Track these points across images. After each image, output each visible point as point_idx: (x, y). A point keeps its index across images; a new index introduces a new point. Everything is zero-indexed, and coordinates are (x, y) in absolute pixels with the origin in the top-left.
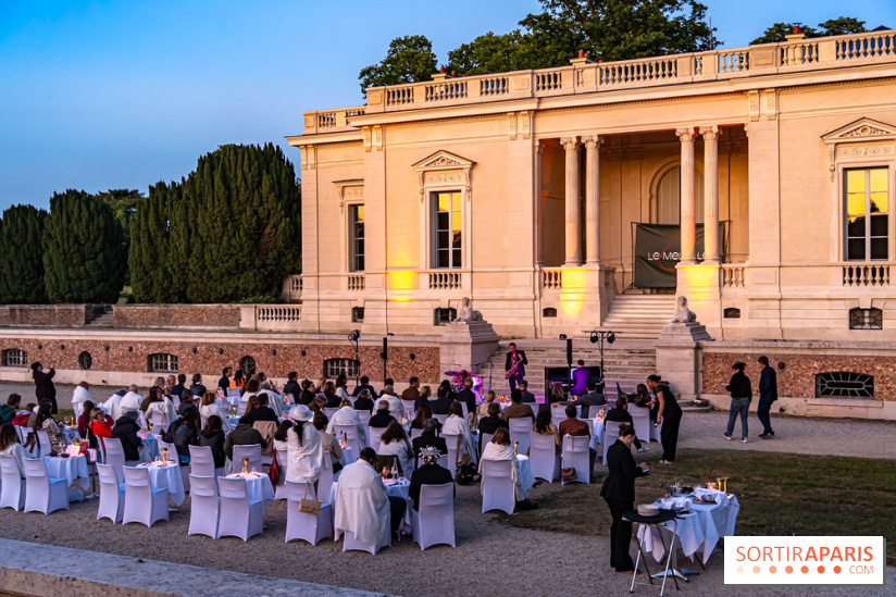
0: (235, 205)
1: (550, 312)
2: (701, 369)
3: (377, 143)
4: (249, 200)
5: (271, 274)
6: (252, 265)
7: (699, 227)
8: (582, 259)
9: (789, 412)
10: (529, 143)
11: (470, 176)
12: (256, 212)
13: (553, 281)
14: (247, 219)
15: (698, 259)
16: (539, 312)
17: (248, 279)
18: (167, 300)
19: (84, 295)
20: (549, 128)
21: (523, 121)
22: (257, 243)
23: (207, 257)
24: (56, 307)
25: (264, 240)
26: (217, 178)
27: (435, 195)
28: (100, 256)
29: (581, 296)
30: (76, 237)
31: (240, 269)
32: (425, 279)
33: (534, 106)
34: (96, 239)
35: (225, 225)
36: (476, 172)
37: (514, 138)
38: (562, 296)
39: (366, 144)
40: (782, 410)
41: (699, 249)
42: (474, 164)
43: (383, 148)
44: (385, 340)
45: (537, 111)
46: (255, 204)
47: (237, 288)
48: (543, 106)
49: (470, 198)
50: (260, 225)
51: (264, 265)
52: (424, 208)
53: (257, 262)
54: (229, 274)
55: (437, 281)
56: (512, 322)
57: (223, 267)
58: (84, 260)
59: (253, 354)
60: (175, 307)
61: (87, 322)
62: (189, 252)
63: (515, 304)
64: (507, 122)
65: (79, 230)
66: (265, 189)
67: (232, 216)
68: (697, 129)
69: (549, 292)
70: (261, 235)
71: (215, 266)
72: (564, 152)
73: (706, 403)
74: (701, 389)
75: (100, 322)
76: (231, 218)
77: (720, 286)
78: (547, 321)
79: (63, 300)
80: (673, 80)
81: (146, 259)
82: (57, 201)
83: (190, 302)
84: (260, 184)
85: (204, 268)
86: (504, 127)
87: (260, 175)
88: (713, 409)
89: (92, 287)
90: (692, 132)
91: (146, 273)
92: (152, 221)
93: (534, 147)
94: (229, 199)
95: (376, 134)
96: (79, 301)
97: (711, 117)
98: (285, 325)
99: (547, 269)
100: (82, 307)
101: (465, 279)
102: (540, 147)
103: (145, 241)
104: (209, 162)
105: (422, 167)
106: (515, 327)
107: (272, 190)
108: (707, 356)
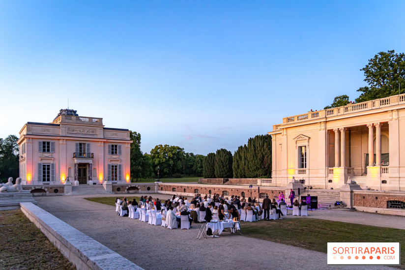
0: (257, 152)
1: (330, 181)
2: (353, 198)
3: (285, 133)
4: (260, 150)
5: (267, 170)
6: (261, 168)
7: (375, 155)
8: (340, 165)
9: (378, 212)
10: (324, 131)
11: (309, 142)
12: (262, 153)
13: (331, 171)
14: (260, 156)
15: (374, 165)
16: (327, 181)
17: (260, 172)
18: (241, 177)
19: (224, 176)
20: (330, 126)
21: (323, 125)
22: (262, 162)
23: (249, 165)
24: (217, 179)
25: (265, 160)
26: (252, 144)
27: (301, 148)
28: (228, 166)
29: (339, 176)
30: (222, 161)
31: (258, 169)
32: (297, 171)
33: (325, 120)
34: (227, 161)
35: (254, 157)
36: (310, 140)
37: (320, 130)
38: (334, 176)
39: (282, 134)
40: (376, 212)
41: (375, 161)
42: (309, 138)
43: (287, 135)
44: (259, 188)
45: (326, 122)
46: (262, 151)
47: (257, 174)
48: (327, 120)
49: (309, 148)
50: (263, 157)
51: (265, 168)
52: (296, 151)
53: (263, 167)
54: (255, 170)
55: (300, 172)
56: (319, 184)
57: (253, 168)
58: (224, 167)
59: (244, 191)
60: (242, 179)
61: (224, 183)
62: (245, 164)
63: (320, 179)
64: (318, 125)
65: (222, 159)
66: (265, 147)
67: (256, 155)
68: (373, 124)
69: (330, 175)
70: (263, 159)
71: (251, 168)
72: (334, 133)
73: (354, 209)
74: (353, 204)
75: (226, 183)
76: (255, 155)
77: (381, 173)
78: (330, 184)
79: (219, 177)
80: (366, 109)
81: (236, 167)
82: (218, 152)
83: (247, 178)
84: (264, 145)
85: (249, 169)
86: (317, 127)
87: (264, 143)
88: (356, 210)
89: (226, 174)
90: (372, 125)
91: (236, 170)
92: (238, 157)
93: (326, 132)
94: (255, 150)
95: (285, 130)
96: (222, 177)
97: (377, 120)
98: (268, 184)
99: (330, 168)
100: (222, 179)
101: (307, 171)
102: (328, 132)
103: (236, 161)
104: (250, 140)
105: (296, 140)
106: (320, 186)
107: (267, 146)
108: (355, 194)
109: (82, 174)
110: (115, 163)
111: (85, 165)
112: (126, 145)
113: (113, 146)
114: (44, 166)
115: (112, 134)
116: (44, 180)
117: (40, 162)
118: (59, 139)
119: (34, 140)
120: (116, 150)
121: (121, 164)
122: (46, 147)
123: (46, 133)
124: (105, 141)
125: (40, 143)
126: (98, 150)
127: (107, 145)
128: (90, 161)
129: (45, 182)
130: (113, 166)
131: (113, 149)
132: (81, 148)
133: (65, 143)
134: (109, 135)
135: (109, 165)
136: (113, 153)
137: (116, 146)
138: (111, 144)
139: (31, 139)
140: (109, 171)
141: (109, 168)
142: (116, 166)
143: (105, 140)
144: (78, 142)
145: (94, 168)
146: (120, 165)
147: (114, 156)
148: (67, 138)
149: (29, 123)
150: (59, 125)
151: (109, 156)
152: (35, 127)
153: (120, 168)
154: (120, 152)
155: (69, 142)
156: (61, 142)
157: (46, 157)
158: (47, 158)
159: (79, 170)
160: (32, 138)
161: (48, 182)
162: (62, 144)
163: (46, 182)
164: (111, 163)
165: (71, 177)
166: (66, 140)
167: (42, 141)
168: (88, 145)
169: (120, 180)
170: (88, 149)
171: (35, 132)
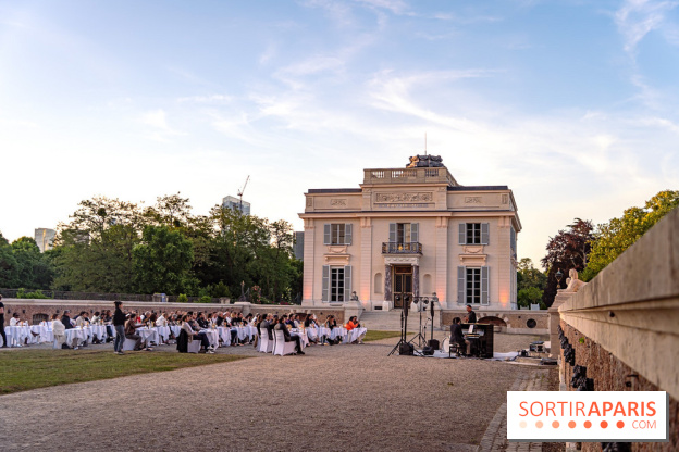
109: (403, 287)
110: (473, 264)
111: (409, 268)
112: (500, 222)
113: (469, 226)
114: (334, 271)
115: (467, 200)
116: (334, 299)
117: (325, 264)
118: (359, 218)
119: (317, 222)
120: (478, 234)
121: (489, 264)
122: (338, 234)
123: (337, 207)
124: (452, 215)
125: (326, 227)
126: (434, 237)
127: (456, 225)
128: (413, 261)
129: (334, 303)
130: (469, 271)
131: (469, 233)
132: (401, 233)
133: (369, 224)
134: (460, 201)
135: (460, 269)
136: (469, 241)
137: (478, 226)
138: (464, 222)
139: (311, 222)
140: (460, 282)
141: (460, 275)
142: (477, 271)
143: (449, 215)
144: (395, 222)
145: (428, 276)
146: (485, 269)
147: (473, 249)
148: (374, 216)
149: (311, 191)
150: (360, 191)
151: (460, 249)
152: (319, 198)
153: (485, 276)
154: (487, 240)
155: (376, 223)
156: (363, 223)
157: (337, 253)
158: (338, 256)
159: (398, 279)
160: (314, 219)
161: (340, 303)
162: (364, 227)
163: (337, 303)
164: (465, 264)
165: (381, 293)
166: (372, 218)
167: (330, 223)
168: (415, 227)
169: (485, 302)
170: (415, 235)
171: (319, 207)
